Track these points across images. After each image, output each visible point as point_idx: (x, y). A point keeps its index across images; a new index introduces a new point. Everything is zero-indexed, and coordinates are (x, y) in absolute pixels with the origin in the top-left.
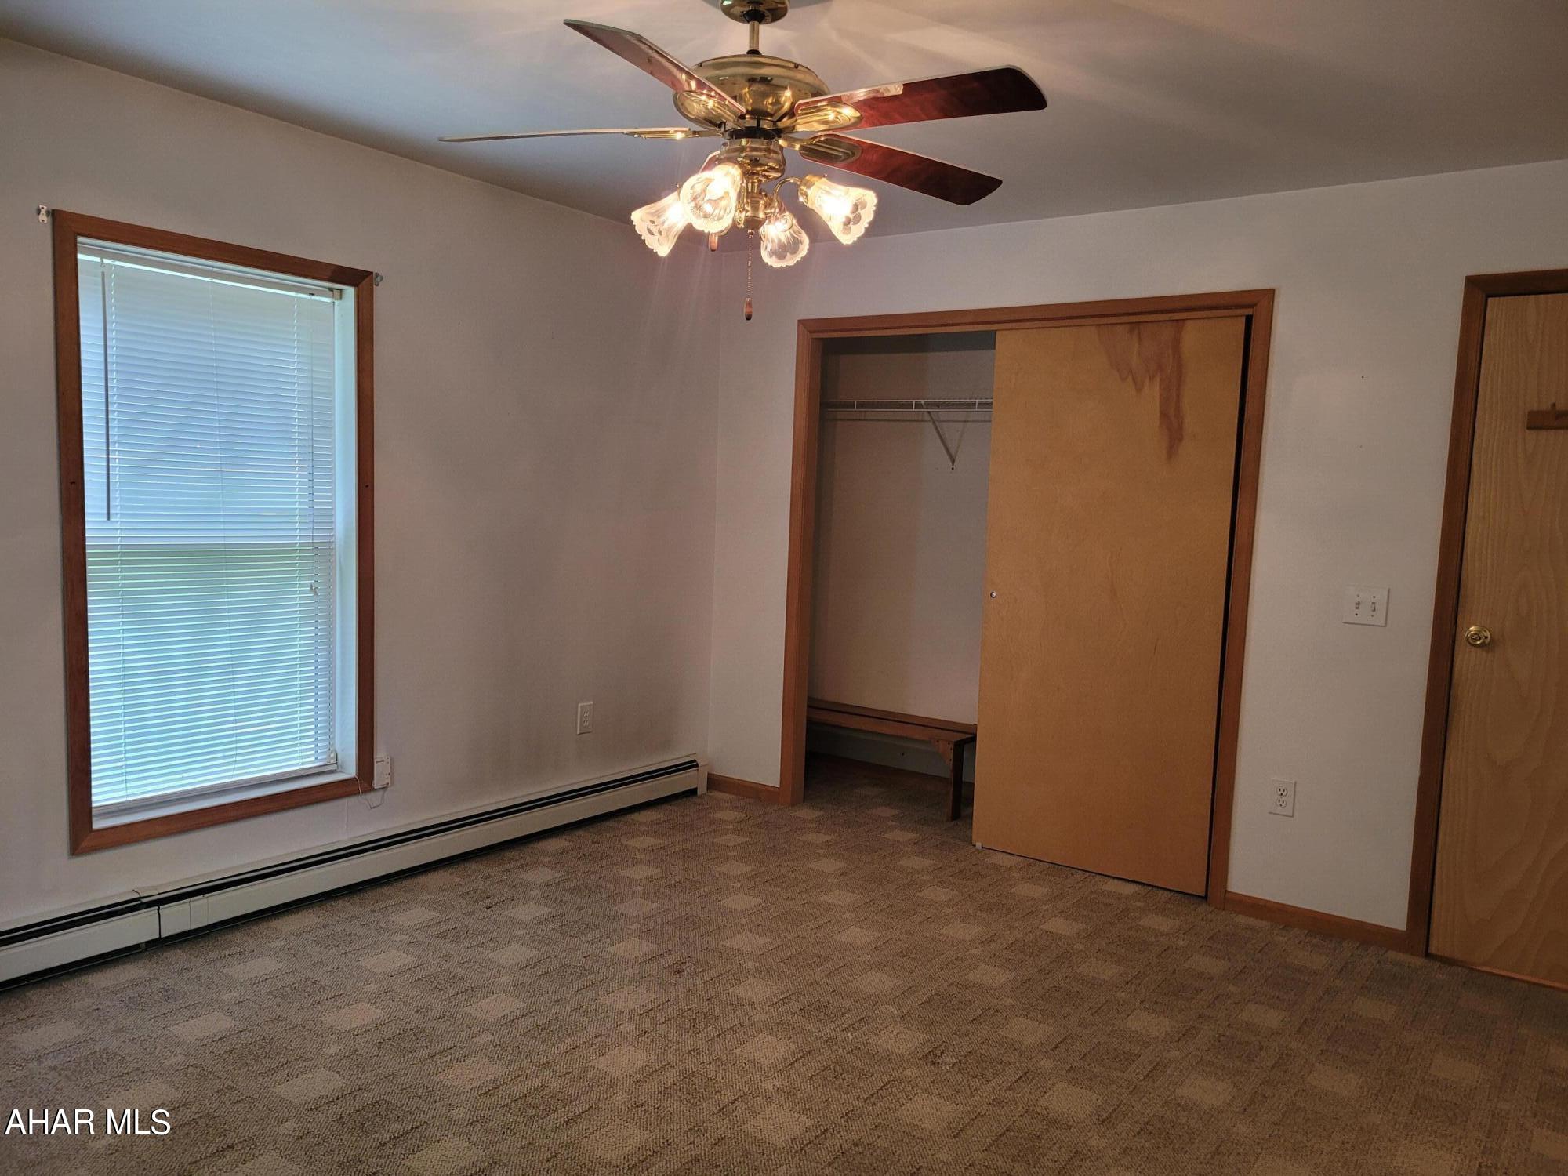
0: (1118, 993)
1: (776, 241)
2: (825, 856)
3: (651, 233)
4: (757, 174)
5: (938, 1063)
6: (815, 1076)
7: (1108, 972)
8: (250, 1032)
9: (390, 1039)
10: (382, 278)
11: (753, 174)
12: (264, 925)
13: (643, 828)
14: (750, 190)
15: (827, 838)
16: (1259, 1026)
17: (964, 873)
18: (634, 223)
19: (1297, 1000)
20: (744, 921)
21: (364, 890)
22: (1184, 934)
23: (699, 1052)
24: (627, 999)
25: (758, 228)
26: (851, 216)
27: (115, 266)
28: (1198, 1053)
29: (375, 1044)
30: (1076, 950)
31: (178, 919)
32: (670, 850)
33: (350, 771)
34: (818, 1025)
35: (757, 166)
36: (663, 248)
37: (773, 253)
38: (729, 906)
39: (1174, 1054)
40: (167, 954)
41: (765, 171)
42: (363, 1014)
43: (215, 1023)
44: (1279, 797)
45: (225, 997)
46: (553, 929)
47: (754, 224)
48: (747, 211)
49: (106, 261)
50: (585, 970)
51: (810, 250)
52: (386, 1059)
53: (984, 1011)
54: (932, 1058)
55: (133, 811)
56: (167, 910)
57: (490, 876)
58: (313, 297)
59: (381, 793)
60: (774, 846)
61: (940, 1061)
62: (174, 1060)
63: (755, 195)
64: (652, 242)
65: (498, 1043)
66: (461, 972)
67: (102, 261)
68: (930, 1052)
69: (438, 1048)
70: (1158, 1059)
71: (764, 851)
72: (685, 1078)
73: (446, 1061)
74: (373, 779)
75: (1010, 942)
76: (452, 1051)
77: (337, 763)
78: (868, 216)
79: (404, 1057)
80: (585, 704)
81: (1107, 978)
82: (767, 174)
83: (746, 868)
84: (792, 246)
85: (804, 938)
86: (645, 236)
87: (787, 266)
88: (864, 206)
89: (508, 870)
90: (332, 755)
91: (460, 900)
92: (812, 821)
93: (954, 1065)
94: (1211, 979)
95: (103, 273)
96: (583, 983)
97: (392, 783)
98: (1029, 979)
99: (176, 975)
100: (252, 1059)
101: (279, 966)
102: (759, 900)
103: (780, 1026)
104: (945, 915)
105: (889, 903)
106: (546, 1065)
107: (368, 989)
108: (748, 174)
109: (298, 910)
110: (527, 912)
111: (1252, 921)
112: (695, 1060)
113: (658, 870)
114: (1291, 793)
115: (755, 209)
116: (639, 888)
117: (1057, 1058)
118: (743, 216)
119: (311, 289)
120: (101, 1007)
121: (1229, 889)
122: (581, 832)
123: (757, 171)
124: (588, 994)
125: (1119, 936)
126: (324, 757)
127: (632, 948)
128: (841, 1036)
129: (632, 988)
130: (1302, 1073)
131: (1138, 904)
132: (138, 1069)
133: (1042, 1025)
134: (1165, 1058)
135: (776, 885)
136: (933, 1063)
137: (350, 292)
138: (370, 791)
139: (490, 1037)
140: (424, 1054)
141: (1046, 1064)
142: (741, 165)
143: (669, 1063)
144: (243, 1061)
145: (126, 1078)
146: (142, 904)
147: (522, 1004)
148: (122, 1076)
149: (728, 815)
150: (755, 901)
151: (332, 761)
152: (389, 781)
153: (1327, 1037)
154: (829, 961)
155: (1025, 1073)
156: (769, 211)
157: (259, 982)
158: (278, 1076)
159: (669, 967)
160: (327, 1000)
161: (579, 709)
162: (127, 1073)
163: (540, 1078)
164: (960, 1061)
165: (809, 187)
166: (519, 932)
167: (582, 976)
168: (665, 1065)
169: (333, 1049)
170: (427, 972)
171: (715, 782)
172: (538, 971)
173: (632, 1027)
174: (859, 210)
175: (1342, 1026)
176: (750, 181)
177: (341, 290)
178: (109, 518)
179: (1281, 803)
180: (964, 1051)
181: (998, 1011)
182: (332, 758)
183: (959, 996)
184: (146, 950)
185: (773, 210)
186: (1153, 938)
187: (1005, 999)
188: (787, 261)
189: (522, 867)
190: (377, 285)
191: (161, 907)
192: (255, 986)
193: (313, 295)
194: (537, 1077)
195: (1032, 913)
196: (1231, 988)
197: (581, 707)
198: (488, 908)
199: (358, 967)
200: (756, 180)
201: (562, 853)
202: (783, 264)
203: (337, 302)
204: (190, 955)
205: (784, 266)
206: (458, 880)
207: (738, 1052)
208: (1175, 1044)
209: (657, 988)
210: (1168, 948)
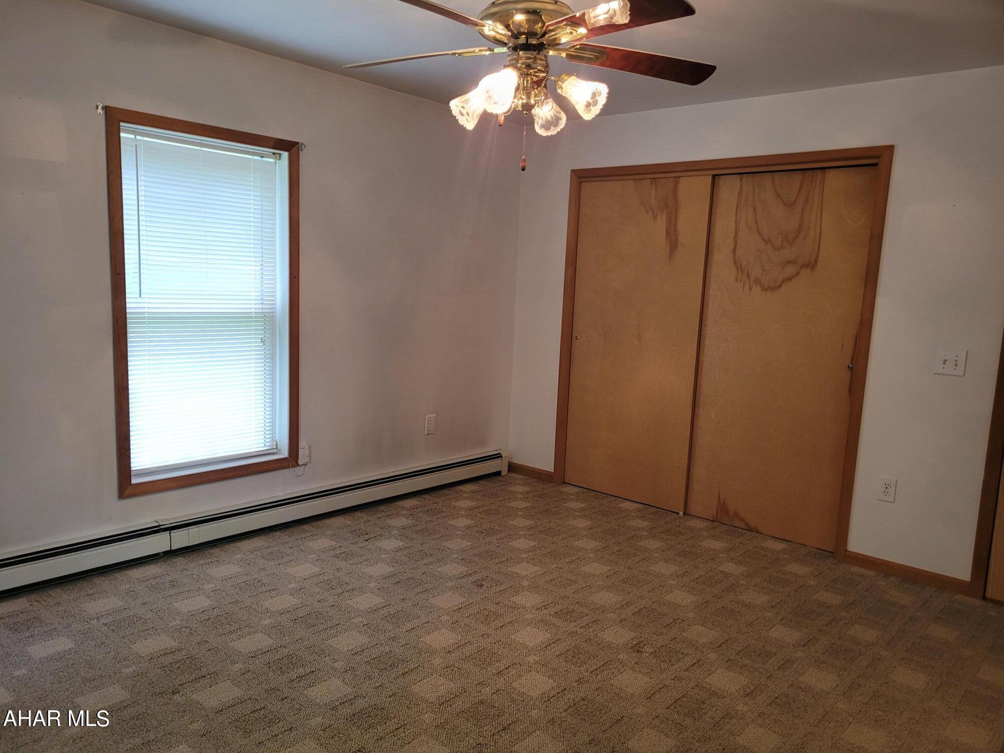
0: (766, 614)
1: (544, 118)
2: (580, 517)
3: (462, 114)
4: (530, 74)
5: (641, 651)
6: (560, 654)
7: (760, 599)
8: (219, 609)
9: (301, 617)
10: (305, 146)
11: (527, 74)
12: (232, 545)
13: (465, 495)
14: (525, 85)
15: (582, 505)
16: (860, 639)
17: (670, 531)
18: (451, 109)
19: (889, 624)
20: (524, 556)
21: (293, 526)
22: (815, 577)
23: (488, 635)
24: (447, 600)
25: (530, 110)
26: (591, 101)
27: (144, 140)
28: (817, 655)
29: (292, 620)
30: (740, 584)
31: (181, 539)
32: (481, 509)
33: (285, 453)
34: (565, 623)
35: (530, 70)
36: (470, 124)
37: (542, 126)
38: (516, 546)
39: (800, 654)
40: (175, 560)
41: (535, 72)
42: (285, 602)
43: (201, 602)
44: (885, 489)
45: (206, 587)
46: (404, 555)
47: (528, 107)
48: (523, 99)
49: (138, 137)
50: (422, 581)
51: (566, 124)
52: (298, 629)
53: (675, 620)
54: (637, 648)
55: (157, 473)
56: (175, 534)
57: (369, 521)
58: (263, 159)
59: (302, 468)
60: (548, 509)
61: (643, 650)
62: (174, 623)
63: (529, 88)
64: (462, 121)
65: (366, 623)
66: (347, 579)
67: (135, 137)
68: (636, 644)
69: (329, 624)
70: (789, 657)
71: (541, 512)
72: (479, 651)
73: (334, 633)
74: (298, 459)
75: (696, 577)
76: (338, 627)
77: (277, 449)
78: (602, 100)
79: (309, 628)
80: (430, 416)
81: (759, 603)
82: (537, 74)
83: (528, 523)
84: (555, 121)
85: (561, 568)
86: (459, 117)
87: (551, 135)
88: (600, 94)
89: (379, 518)
90: (274, 443)
91: (349, 535)
92: (573, 495)
93: (651, 653)
94: (830, 607)
95: (136, 145)
96: (420, 589)
97: (310, 462)
98: (707, 601)
99: (179, 572)
100: (220, 625)
101: (240, 570)
102: (535, 543)
103: (541, 623)
104: (655, 558)
105: (618, 548)
106: (394, 639)
107: (290, 586)
108: (523, 75)
109: (253, 537)
110: (390, 544)
111: (862, 571)
112: (486, 640)
113: (473, 522)
114: (893, 488)
115: (529, 97)
116: (460, 532)
117: (721, 652)
118: (520, 102)
119: (262, 154)
120: (135, 590)
121: (848, 549)
122: (426, 496)
123: (531, 73)
124: (423, 596)
125: (771, 576)
126: (270, 444)
127: (452, 569)
128: (579, 631)
129: (450, 594)
130: (887, 672)
131: (786, 556)
132: (153, 628)
133: (712, 631)
134: (794, 657)
135: (546, 534)
136: (638, 652)
137: (285, 155)
138: (296, 466)
139: (361, 619)
140: (321, 627)
141: (713, 656)
142: (519, 69)
143: (469, 642)
144: (214, 626)
145: (146, 632)
146: (160, 529)
147: (382, 601)
148: (144, 631)
149: (520, 489)
150: (532, 544)
151: (274, 447)
152: (308, 460)
153: (907, 649)
154: (576, 583)
155: (698, 662)
156: (538, 99)
157: (227, 579)
158: (234, 636)
159: (474, 582)
160: (266, 592)
161: (427, 418)
162: (147, 630)
163: (390, 646)
164: (655, 651)
165: (563, 83)
166: (384, 556)
167: (421, 585)
168: (467, 643)
169: (267, 622)
170: (326, 578)
171: (513, 468)
172: (392, 581)
173: (447, 618)
174: (597, 97)
175: (918, 643)
176: (526, 79)
177: (280, 154)
178: (140, 296)
179: (886, 493)
180: (659, 645)
181: (684, 620)
182: (275, 445)
183: (659, 610)
184: (163, 557)
185: (540, 98)
186: (793, 579)
187: (690, 613)
188: (552, 131)
189: (388, 516)
190: (302, 150)
191: (171, 532)
192: (224, 581)
193: (263, 157)
194: (388, 645)
195: (713, 559)
196: (844, 614)
197: (429, 418)
198: (366, 541)
199: (285, 573)
200: (529, 79)
201: (414, 509)
202: (549, 133)
203: (277, 162)
204: (188, 561)
205: (549, 135)
206: (349, 522)
207: (513, 637)
208: (801, 648)
209: (466, 595)
210: (803, 585)
